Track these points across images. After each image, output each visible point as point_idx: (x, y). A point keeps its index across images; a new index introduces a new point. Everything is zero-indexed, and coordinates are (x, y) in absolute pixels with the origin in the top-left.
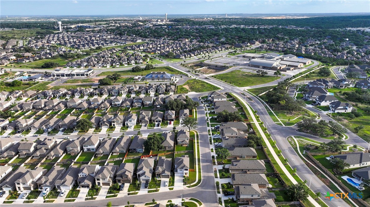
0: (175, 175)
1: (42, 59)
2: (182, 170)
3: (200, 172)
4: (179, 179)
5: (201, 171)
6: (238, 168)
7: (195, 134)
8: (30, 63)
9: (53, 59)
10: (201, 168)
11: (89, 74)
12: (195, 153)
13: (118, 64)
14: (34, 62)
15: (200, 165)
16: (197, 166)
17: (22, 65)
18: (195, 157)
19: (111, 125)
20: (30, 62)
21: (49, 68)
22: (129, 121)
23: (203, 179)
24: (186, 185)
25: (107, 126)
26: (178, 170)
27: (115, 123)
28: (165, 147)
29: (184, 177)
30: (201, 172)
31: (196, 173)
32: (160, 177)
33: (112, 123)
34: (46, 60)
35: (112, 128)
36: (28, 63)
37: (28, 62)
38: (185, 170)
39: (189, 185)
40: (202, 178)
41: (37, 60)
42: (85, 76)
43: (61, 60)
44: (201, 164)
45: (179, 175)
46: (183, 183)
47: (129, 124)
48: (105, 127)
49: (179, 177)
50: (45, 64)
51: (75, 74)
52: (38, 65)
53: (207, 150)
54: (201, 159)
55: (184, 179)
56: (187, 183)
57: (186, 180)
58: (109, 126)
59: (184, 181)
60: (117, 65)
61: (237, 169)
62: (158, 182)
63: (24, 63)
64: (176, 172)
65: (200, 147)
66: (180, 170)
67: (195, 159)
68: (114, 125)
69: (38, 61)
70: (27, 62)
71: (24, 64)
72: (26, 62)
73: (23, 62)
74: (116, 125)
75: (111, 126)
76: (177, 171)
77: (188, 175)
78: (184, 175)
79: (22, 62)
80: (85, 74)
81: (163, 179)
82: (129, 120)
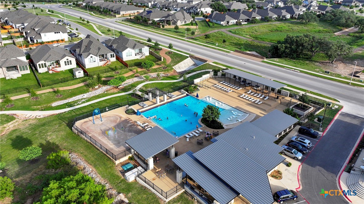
1: (268, 21)
8: (236, 27)
9: (297, 23)
14: (248, 26)
17: (216, 30)
20: (238, 24)
21: (298, 57)
34: (278, 24)
36: (233, 28)
37: (234, 25)
41: (255, 23)
43: (321, 29)
50: (288, 41)
52: (256, 38)
63: (222, 25)
69: (259, 25)
70: (230, 24)
71: (223, 30)
72: (228, 22)
73: (222, 23)
79: (218, 22)
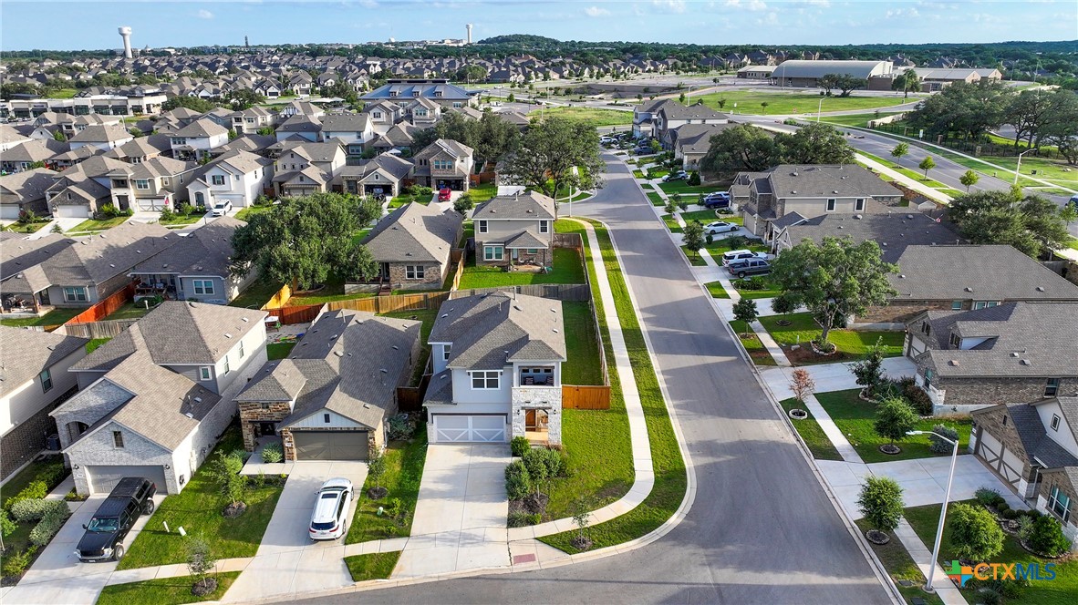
0: (433, 430)
2: (493, 384)
3: (655, 412)
4: (470, 467)
5: (669, 404)
6: (1014, 370)
7: (589, 227)
10: (662, 385)
11: (145, 107)
12: (600, 304)
13: (275, 90)
15: (649, 366)
16: (626, 374)
18: (603, 320)
19: (105, 198)
22: (209, 181)
23: (702, 471)
24: (531, 522)
25: (81, 209)
26: (462, 385)
27: (131, 193)
28: (386, 265)
29: (517, 447)
30: (670, 410)
31: (625, 420)
32: (281, 449)
33: (116, 192)
35: (111, 215)
38: (524, 382)
39: (566, 525)
40: (689, 462)
42: (131, 114)
44: (655, 361)
45: (470, 427)
46: (502, 509)
47: (210, 201)
48: (69, 210)
49: (471, 453)
51: (90, 105)
53: (681, 291)
54: (650, 333)
55: (511, 469)
56: (544, 507)
57: (534, 475)
58: (93, 204)
59: (511, 486)
60: (271, 94)
61: (1009, 373)
62: (242, 500)
64: (435, 398)
65: (626, 278)
66: (478, 384)
67: (605, 330)
68: (124, 201)
74: (133, 203)
75: (105, 208)
76: (446, 395)
77: (551, 433)
78: (519, 429)
80: (130, 106)
81: (301, 471)
82: (209, 175)
